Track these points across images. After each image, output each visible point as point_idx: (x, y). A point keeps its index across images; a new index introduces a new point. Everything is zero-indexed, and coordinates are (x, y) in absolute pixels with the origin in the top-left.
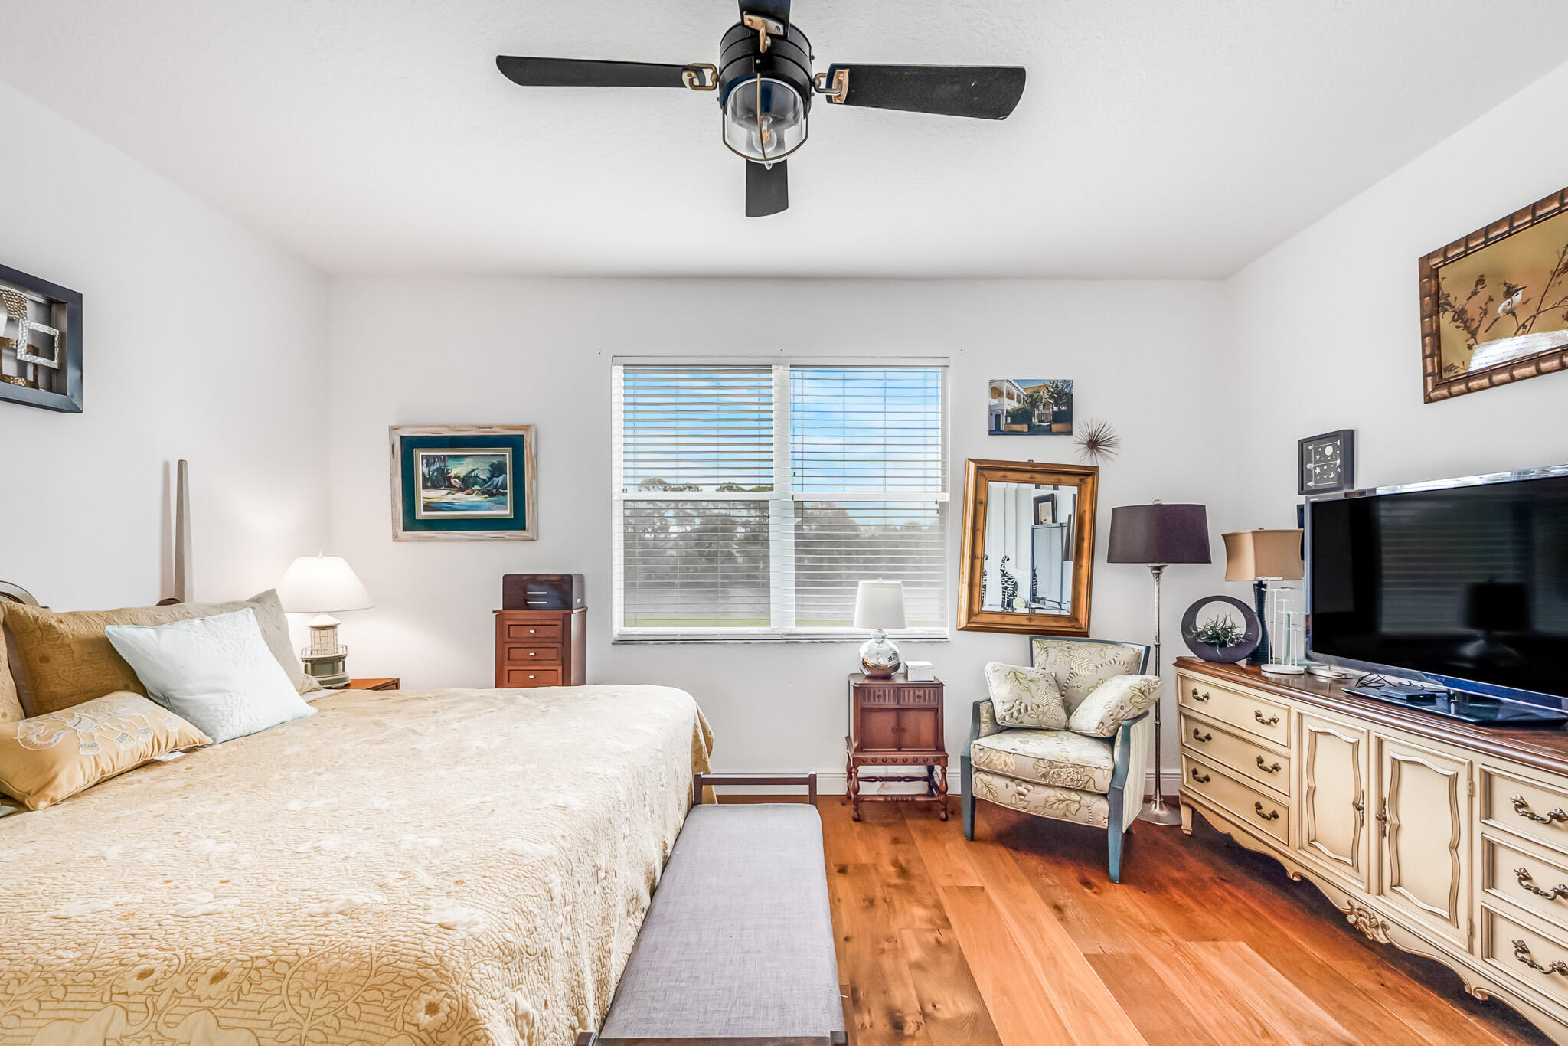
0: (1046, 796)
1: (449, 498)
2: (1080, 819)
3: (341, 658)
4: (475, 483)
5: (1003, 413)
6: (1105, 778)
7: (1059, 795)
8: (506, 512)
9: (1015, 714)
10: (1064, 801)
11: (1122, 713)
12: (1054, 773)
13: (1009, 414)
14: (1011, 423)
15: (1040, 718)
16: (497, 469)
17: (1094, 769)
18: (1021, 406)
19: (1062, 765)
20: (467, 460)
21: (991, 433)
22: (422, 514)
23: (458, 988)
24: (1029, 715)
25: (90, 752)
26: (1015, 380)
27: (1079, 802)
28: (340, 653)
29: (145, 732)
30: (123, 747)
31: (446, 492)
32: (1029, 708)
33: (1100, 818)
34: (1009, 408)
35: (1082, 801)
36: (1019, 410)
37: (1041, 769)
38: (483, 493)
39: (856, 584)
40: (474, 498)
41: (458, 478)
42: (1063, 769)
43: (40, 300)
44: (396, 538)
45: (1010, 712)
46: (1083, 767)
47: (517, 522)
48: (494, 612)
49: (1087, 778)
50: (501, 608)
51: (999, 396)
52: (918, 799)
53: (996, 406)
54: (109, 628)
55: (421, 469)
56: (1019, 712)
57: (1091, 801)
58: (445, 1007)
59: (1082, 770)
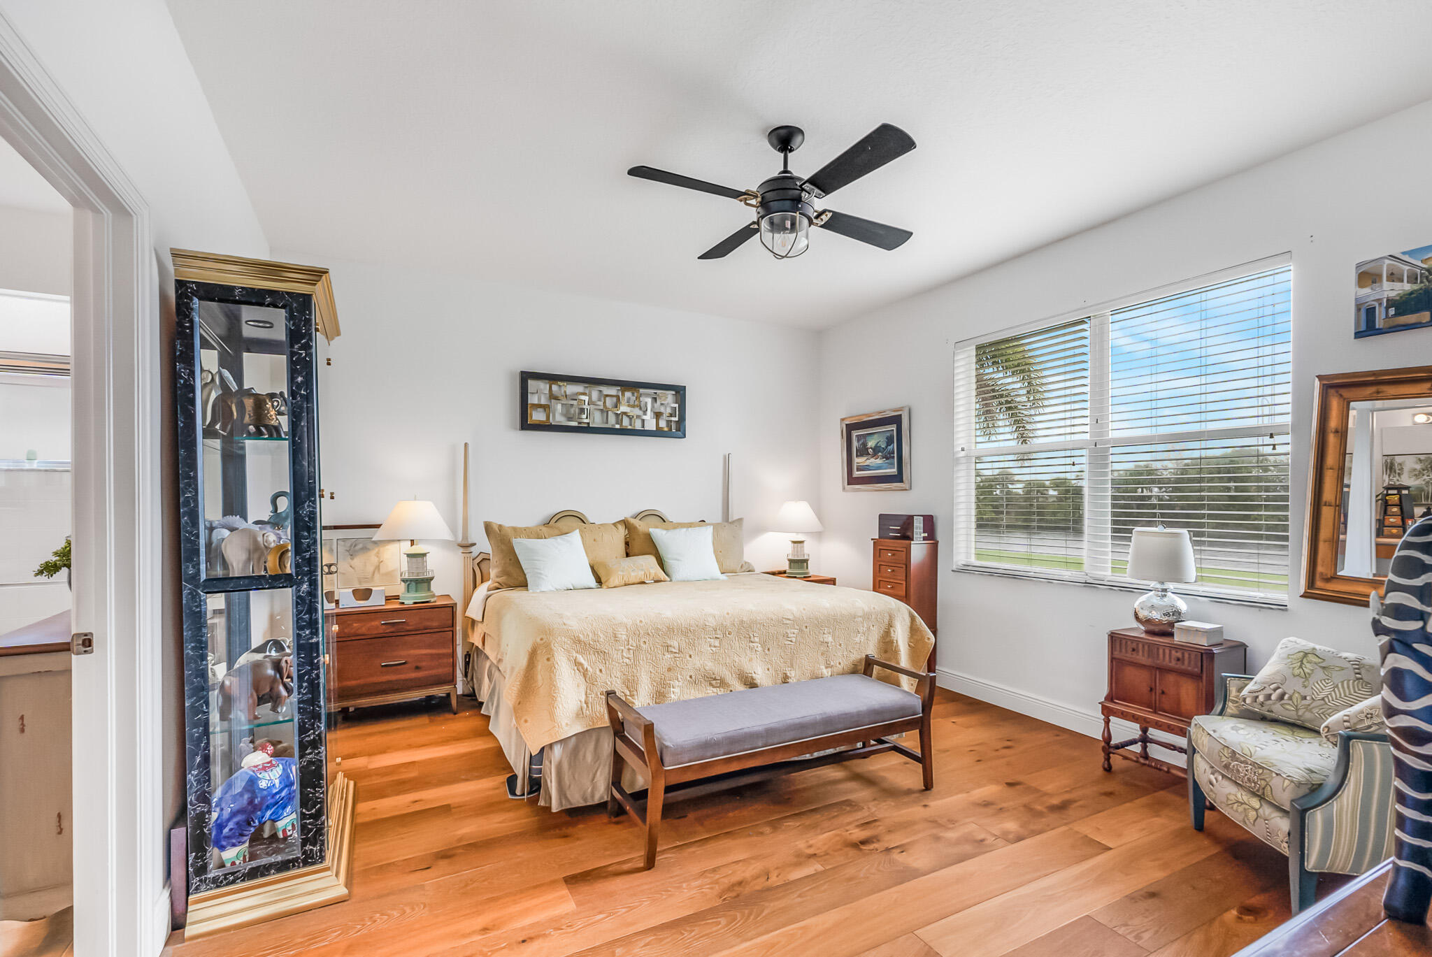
0: (1228, 792)
1: (868, 463)
2: (1258, 832)
3: (806, 561)
4: (879, 452)
5: (1380, 304)
6: (1284, 790)
7: (1239, 796)
8: (894, 471)
9: (1261, 698)
10: (1242, 804)
11: (1367, 723)
12: (1234, 766)
13: (1391, 303)
14: (1397, 314)
15: (1300, 713)
16: (890, 441)
17: (1274, 775)
18: (1416, 287)
19: (1242, 759)
20: (876, 436)
21: (1359, 335)
22: (856, 474)
23: (551, 638)
24: (1282, 705)
25: (622, 573)
26: (1404, 253)
27: (1256, 810)
28: (806, 557)
29: (642, 570)
30: (633, 574)
31: (865, 458)
32: (1286, 697)
33: (1279, 840)
34: (1392, 294)
35: (1261, 811)
36: (1412, 293)
37: (1224, 759)
38: (883, 458)
39: (1130, 531)
40: (879, 461)
41: (871, 448)
42: (1243, 765)
43: (674, 393)
44: (844, 489)
45: (1256, 694)
46: (1263, 768)
47: (898, 478)
48: (872, 539)
49: (1263, 783)
50: (877, 538)
51: (1374, 282)
52: (1174, 772)
53: (1369, 296)
54: (651, 530)
55: (855, 444)
56: (1268, 697)
57: (1270, 815)
58: (544, 641)
59: (1260, 771)
